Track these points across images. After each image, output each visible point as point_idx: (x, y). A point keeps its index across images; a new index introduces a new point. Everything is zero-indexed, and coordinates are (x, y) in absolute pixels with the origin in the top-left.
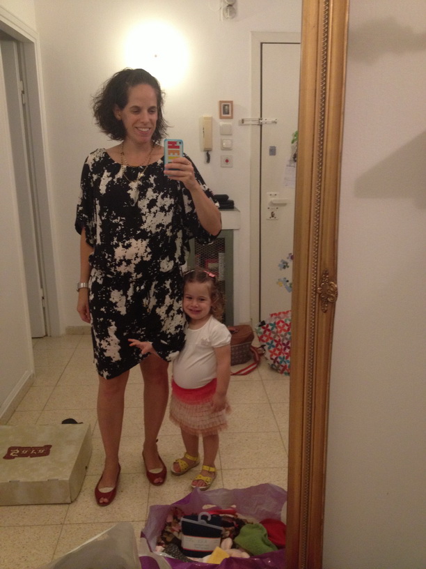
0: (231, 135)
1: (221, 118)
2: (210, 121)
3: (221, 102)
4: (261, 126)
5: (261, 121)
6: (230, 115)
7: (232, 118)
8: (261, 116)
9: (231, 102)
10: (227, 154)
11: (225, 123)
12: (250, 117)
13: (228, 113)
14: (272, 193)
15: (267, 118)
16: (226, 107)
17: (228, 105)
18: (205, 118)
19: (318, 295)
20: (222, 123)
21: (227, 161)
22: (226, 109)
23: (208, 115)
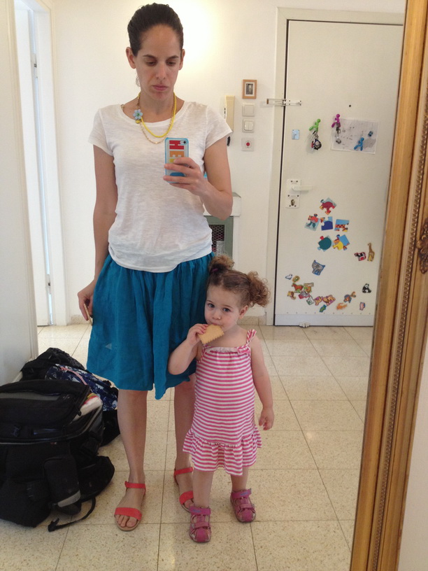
0: (253, 116)
1: (244, 97)
2: (231, 101)
3: (245, 81)
4: (285, 107)
5: (284, 102)
6: (253, 95)
7: (255, 98)
8: (285, 98)
9: (255, 81)
10: (248, 137)
11: (249, 104)
12: (274, 98)
13: (252, 93)
14: (294, 180)
15: (292, 99)
16: (250, 86)
17: (252, 85)
18: (228, 98)
19: (417, 250)
20: (245, 103)
21: (248, 144)
22: (249, 89)
23: (232, 95)
